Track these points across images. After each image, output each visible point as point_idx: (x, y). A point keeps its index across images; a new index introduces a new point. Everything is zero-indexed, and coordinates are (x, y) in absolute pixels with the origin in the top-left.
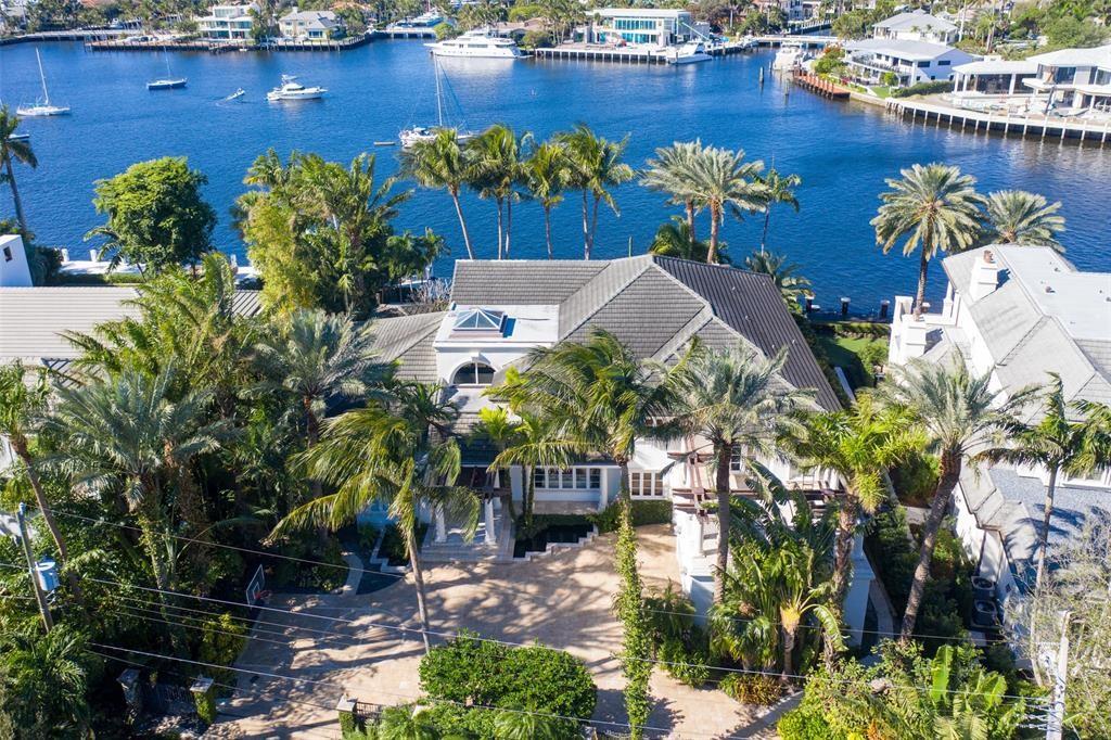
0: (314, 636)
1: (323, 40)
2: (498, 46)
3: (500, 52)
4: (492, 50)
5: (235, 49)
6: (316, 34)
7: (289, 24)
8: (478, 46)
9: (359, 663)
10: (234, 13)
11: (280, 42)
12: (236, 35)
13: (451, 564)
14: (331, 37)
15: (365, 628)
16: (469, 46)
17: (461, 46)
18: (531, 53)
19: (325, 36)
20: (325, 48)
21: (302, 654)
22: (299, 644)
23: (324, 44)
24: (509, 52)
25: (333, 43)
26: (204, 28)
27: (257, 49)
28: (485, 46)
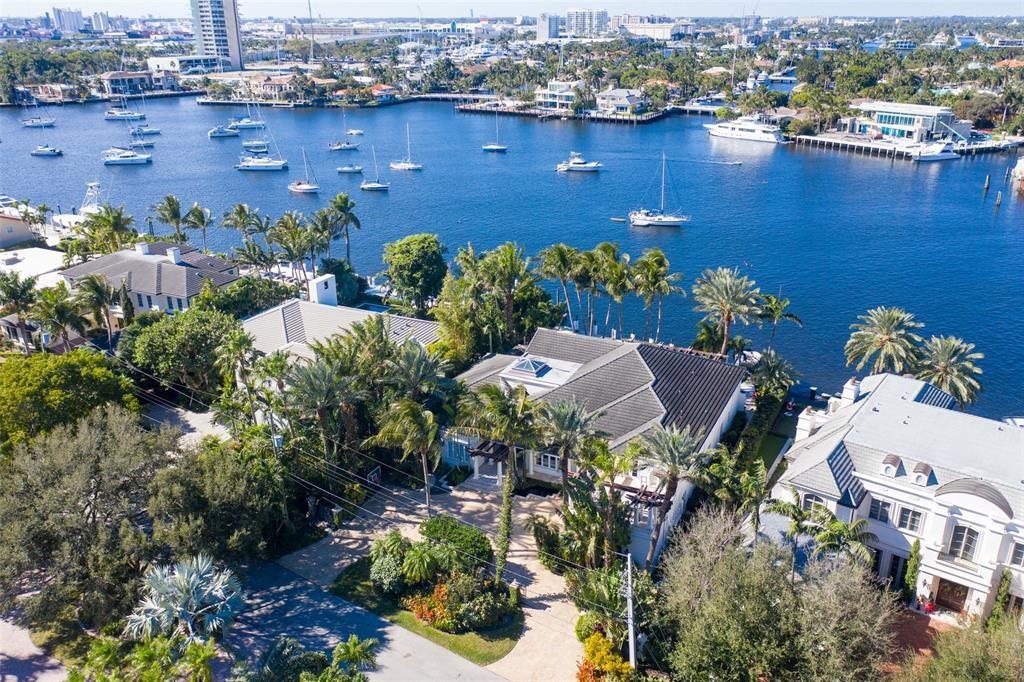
0: (397, 507)
1: (627, 115)
2: (764, 132)
3: (765, 137)
4: (758, 135)
5: (558, 117)
6: (622, 109)
7: (604, 98)
8: (748, 130)
9: (410, 522)
10: (564, 89)
11: (593, 114)
12: (562, 105)
13: (476, 491)
14: (633, 112)
15: (421, 509)
16: (740, 129)
17: (733, 129)
18: (793, 139)
19: (629, 111)
20: (626, 122)
21: (388, 513)
22: (389, 508)
23: (626, 118)
24: (772, 138)
25: (633, 117)
26: (540, 99)
27: (575, 118)
28: (753, 131)
